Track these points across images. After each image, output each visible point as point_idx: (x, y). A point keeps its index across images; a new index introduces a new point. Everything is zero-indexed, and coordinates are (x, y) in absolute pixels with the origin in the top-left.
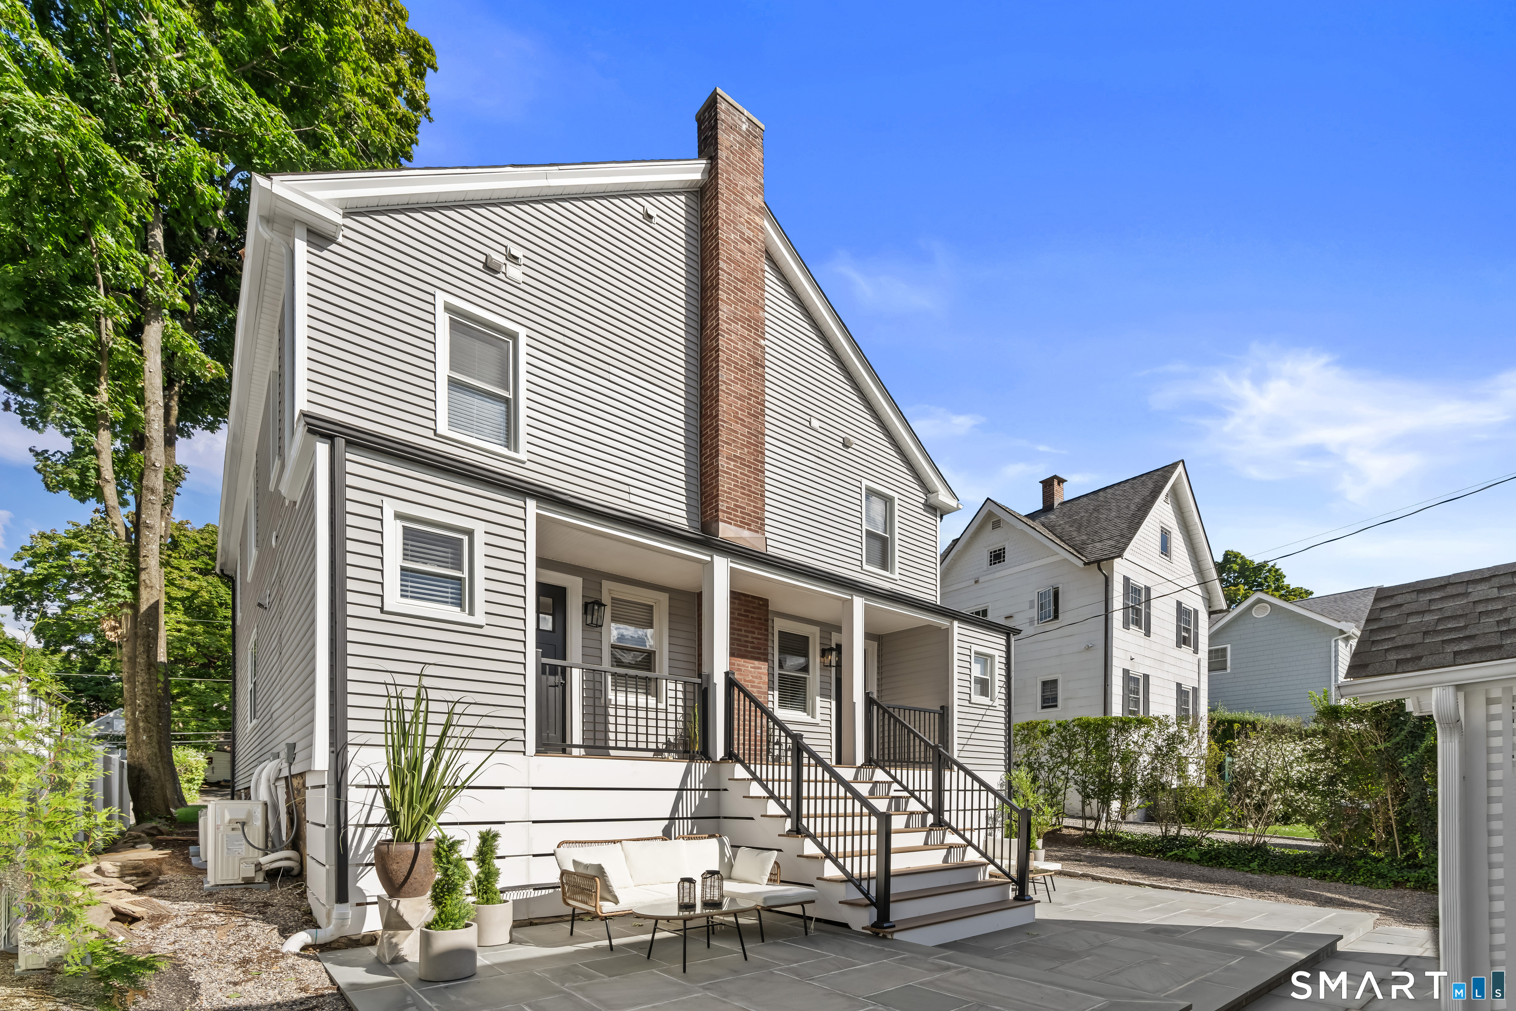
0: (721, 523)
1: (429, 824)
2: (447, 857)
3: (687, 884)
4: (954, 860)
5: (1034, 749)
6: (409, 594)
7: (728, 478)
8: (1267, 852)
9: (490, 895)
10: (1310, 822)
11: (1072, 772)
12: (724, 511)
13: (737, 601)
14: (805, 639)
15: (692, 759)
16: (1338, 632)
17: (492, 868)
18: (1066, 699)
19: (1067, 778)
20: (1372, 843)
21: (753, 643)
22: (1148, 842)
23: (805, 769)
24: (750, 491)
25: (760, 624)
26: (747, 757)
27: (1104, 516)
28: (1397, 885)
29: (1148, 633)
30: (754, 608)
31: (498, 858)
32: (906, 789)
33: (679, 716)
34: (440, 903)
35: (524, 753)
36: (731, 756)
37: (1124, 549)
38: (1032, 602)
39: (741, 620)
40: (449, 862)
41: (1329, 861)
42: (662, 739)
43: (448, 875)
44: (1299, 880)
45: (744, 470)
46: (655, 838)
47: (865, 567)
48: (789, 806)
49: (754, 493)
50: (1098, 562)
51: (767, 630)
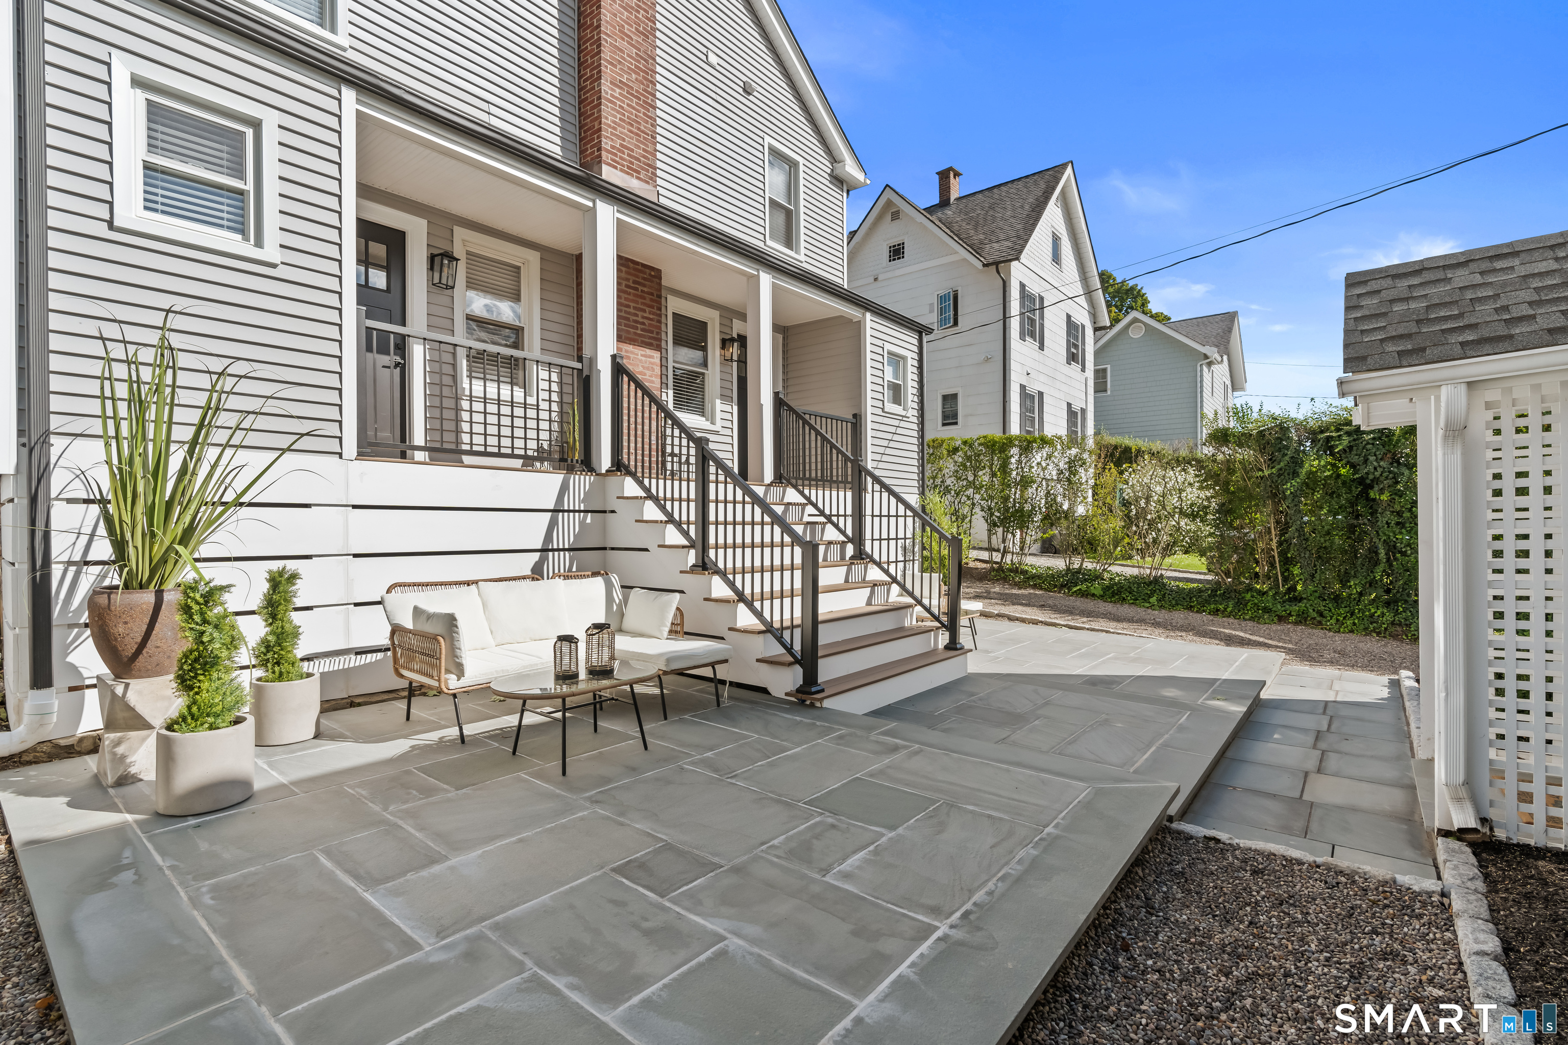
0: (604, 167)
1: (181, 561)
2: (202, 614)
3: (566, 645)
4: (879, 602)
5: (940, 470)
6: (160, 207)
7: (613, 109)
8: (1164, 585)
9: (285, 667)
10: (1202, 553)
11: (977, 496)
12: (608, 151)
13: (624, 269)
14: (703, 326)
15: (570, 469)
16: (1202, 357)
17: (287, 626)
18: (966, 416)
19: (973, 504)
20: (1257, 575)
21: (643, 324)
22: (1053, 575)
23: (712, 486)
24: (639, 129)
25: (652, 300)
26: (639, 469)
27: (1000, 215)
28: (1281, 619)
29: (1042, 347)
30: (644, 279)
31: (296, 609)
32: (822, 513)
33: (554, 415)
34: (191, 688)
35: (340, 455)
36: (619, 466)
37: (1021, 252)
38: (932, 305)
39: (629, 294)
40: (205, 622)
41: (1220, 595)
42: (532, 445)
43: (203, 643)
44: (1195, 615)
45: (632, 101)
46: (524, 578)
47: (769, 242)
48: (692, 533)
49: (643, 132)
50: (996, 264)
51: (660, 309)
